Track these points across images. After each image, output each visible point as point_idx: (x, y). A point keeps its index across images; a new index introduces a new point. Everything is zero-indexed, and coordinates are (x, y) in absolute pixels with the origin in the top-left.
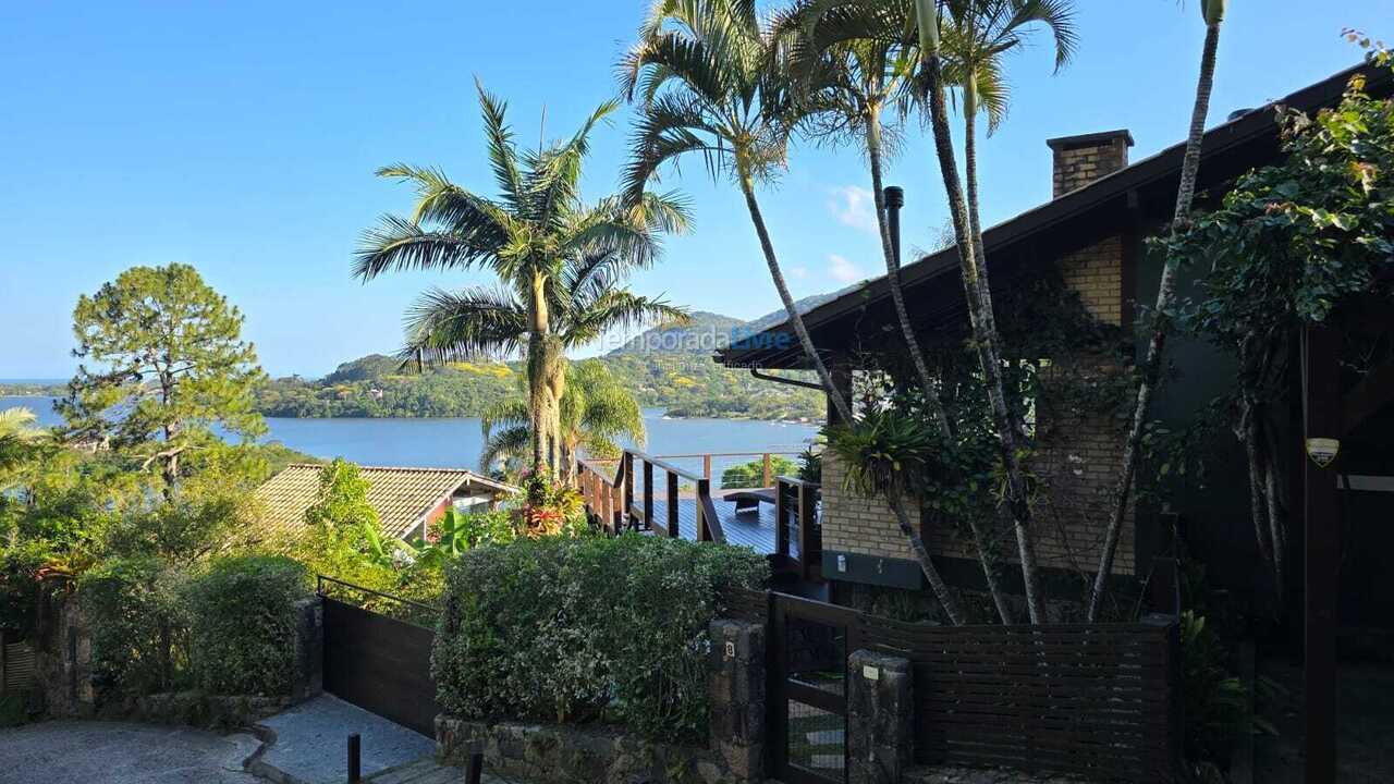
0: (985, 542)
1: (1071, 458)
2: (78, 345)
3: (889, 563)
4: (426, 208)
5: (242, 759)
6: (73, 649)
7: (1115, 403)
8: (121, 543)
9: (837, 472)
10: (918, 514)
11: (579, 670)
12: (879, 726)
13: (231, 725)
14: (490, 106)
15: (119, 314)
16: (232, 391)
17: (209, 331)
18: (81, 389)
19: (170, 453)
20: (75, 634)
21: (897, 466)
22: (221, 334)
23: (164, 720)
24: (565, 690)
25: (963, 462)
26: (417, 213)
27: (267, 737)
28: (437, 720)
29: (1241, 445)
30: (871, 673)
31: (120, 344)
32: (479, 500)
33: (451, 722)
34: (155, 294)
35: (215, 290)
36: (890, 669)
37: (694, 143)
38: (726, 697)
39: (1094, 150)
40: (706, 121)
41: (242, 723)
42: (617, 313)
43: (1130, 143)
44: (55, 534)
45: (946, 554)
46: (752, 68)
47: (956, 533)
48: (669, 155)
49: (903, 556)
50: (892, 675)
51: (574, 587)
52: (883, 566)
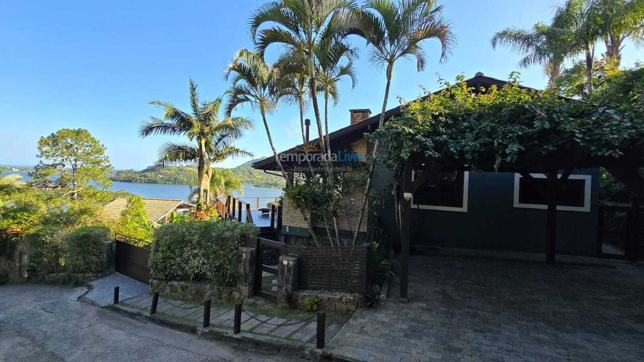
0: (328, 223)
1: (352, 199)
2: (39, 153)
3: (301, 229)
4: (167, 115)
5: (78, 296)
6: (20, 258)
7: (364, 184)
8: (46, 222)
9: (286, 202)
10: (310, 215)
11: (197, 263)
12: (287, 278)
13: (78, 284)
14: (192, 84)
15: (57, 144)
16: (99, 172)
17: (92, 152)
18: (39, 169)
19: (74, 192)
20: (21, 254)
21: (303, 200)
22: (97, 152)
23: (53, 283)
24: (192, 270)
25: (323, 200)
26: (164, 117)
27: (90, 288)
28: (150, 281)
29: (393, 196)
30: (285, 262)
31: (56, 154)
32: (186, 210)
33: (154, 281)
34: (72, 138)
35: (96, 139)
36: (291, 261)
37: (247, 99)
38: (242, 271)
39: (361, 114)
40: (251, 93)
41: (83, 284)
42: (230, 153)
43: (370, 113)
44: (16, 218)
45: (318, 226)
46: (267, 79)
47: (320, 220)
48: (240, 102)
49: (305, 227)
50: (291, 263)
51: (196, 237)
52: (299, 230)
